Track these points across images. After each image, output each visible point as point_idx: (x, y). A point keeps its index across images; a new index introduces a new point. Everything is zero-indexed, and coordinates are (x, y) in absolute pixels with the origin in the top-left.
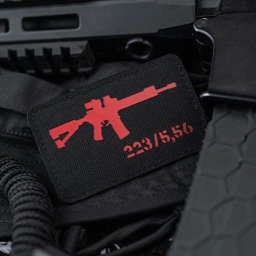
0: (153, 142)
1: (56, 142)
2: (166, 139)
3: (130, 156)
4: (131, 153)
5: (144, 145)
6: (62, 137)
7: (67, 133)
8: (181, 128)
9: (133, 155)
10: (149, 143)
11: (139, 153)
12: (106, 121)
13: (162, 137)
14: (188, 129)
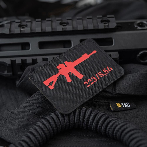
0: (96, 78)
1: (49, 87)
2: (102, 75)
3: (88, 86)
4: (88, 84)
5: (93, 80)
6: (51, 84)
7: (53, 82)
8: (107, 69)
9: (89, 85)
10: (94, 79)
11: (92, 84)
12: (70, 73)
13: (100, 75)
14: (110, 69)
